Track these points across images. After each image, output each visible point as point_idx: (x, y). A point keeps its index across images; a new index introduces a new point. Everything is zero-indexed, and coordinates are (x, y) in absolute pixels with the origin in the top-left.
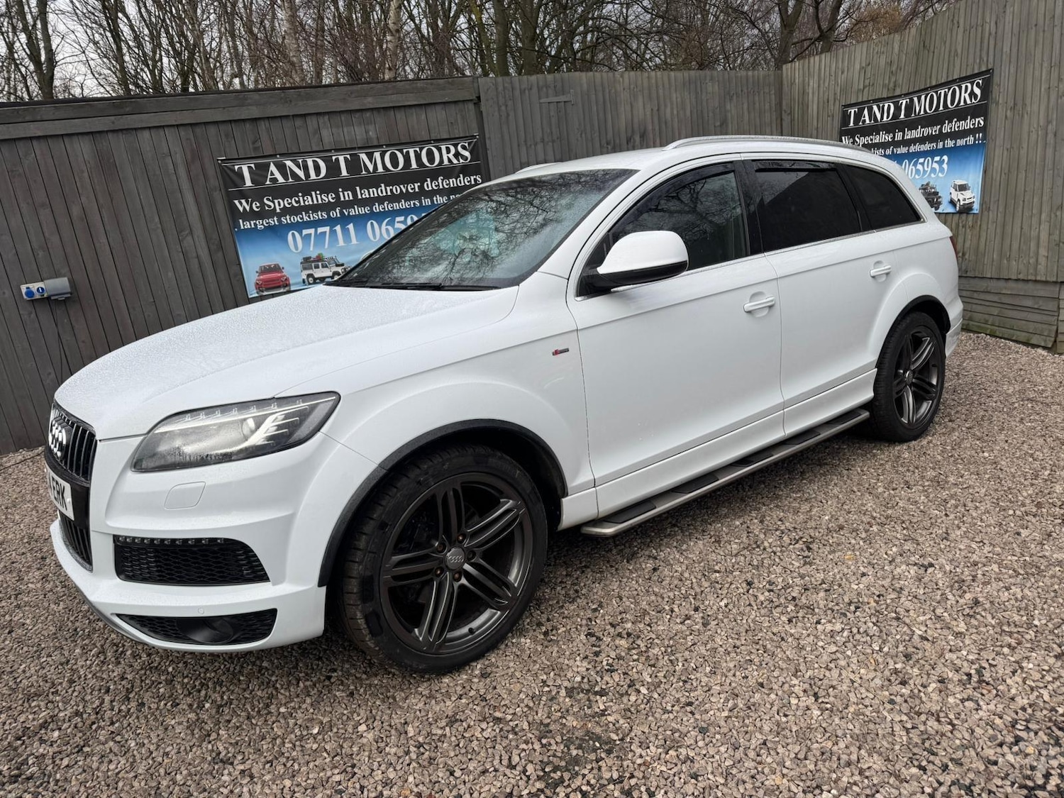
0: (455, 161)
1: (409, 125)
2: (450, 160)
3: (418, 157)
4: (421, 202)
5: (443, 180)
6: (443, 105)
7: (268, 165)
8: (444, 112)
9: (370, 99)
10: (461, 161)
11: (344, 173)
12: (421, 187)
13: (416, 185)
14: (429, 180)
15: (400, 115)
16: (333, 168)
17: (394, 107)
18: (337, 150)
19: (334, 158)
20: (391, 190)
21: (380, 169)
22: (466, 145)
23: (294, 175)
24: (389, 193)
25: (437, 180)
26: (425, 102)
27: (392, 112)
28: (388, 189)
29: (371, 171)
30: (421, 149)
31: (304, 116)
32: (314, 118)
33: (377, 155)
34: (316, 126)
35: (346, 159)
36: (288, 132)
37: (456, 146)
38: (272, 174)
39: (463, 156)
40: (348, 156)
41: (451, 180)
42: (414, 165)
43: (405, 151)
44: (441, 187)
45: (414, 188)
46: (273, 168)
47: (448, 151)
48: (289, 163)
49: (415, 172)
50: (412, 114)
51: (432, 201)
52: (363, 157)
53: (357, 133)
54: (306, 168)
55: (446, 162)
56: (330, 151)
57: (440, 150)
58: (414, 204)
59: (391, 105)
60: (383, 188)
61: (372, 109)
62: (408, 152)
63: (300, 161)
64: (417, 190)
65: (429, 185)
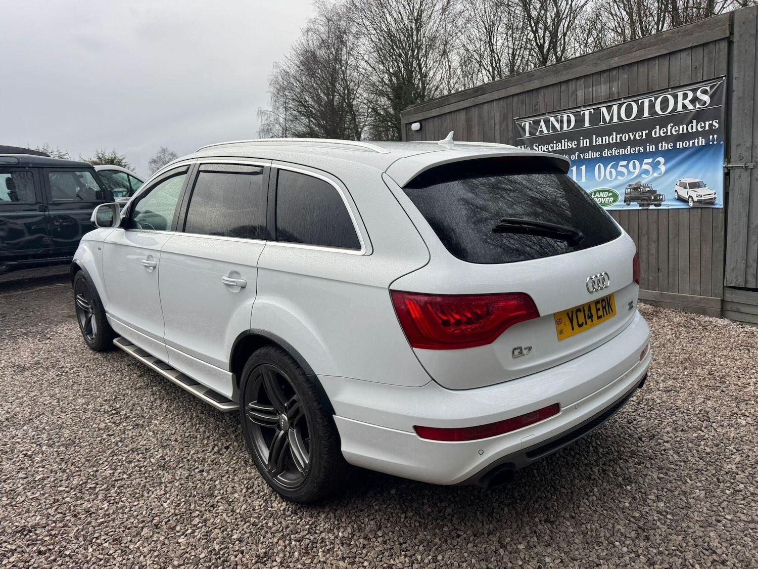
0: (690, 107)
1: (650, 76)
2: (684, 107)
3: (652, 106)
4: (645, 149)
5: (672, 127)
6: (689, 51)
7: (539, 121)
8: (689, 58)
9: (616, 59)
10: (698, 106)
11: (587, 124)
12: (648, 135)
13: (644, 132)
14: (658, 127)
15: (643, 69)
16: (580, 121)
17: (638, 62)
18: (585, 106)
19: (582, 113)
20: (621, 138)
21: (615, 120)
22: (708, 88)
23: (554, 128)
24: (618, 141)
25: (666, 127)
26: (667, 52)
27: (636, 67)
28: (618, 136)
29: (608, 121)
30: (656, 99)
31: (567, 81)
32: (574, 82)
33: (615, 108)
34: (574, 89)
35: (590, 113)
36: (556, 96)
37: (694, 91)
38: (541, 127)
39: (700, 100)
40: (592, 111)
41: (681, 127)
42: (646, 114)
43: (640, 101)
44: (669, 134)
45: (642, 135)
46: (542, 123)
47: (685, 96)
48: (552, 119)
49: (646, 121)
50: (655, 65)
51: (657, 148)
52: (604, 110)
53: (603, 91)
54: (562, 122)
55: (680, 108)
56: (580, 107)
57: (676, 97)
58: (639, 150)
59: (633, 61)
60: (614, 136)
61: (618, 67)
62: (643, 102)
63: (559, 117)
64: (644, 137)
65: (657, 132)
